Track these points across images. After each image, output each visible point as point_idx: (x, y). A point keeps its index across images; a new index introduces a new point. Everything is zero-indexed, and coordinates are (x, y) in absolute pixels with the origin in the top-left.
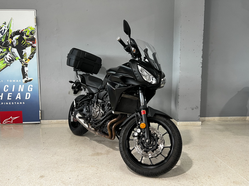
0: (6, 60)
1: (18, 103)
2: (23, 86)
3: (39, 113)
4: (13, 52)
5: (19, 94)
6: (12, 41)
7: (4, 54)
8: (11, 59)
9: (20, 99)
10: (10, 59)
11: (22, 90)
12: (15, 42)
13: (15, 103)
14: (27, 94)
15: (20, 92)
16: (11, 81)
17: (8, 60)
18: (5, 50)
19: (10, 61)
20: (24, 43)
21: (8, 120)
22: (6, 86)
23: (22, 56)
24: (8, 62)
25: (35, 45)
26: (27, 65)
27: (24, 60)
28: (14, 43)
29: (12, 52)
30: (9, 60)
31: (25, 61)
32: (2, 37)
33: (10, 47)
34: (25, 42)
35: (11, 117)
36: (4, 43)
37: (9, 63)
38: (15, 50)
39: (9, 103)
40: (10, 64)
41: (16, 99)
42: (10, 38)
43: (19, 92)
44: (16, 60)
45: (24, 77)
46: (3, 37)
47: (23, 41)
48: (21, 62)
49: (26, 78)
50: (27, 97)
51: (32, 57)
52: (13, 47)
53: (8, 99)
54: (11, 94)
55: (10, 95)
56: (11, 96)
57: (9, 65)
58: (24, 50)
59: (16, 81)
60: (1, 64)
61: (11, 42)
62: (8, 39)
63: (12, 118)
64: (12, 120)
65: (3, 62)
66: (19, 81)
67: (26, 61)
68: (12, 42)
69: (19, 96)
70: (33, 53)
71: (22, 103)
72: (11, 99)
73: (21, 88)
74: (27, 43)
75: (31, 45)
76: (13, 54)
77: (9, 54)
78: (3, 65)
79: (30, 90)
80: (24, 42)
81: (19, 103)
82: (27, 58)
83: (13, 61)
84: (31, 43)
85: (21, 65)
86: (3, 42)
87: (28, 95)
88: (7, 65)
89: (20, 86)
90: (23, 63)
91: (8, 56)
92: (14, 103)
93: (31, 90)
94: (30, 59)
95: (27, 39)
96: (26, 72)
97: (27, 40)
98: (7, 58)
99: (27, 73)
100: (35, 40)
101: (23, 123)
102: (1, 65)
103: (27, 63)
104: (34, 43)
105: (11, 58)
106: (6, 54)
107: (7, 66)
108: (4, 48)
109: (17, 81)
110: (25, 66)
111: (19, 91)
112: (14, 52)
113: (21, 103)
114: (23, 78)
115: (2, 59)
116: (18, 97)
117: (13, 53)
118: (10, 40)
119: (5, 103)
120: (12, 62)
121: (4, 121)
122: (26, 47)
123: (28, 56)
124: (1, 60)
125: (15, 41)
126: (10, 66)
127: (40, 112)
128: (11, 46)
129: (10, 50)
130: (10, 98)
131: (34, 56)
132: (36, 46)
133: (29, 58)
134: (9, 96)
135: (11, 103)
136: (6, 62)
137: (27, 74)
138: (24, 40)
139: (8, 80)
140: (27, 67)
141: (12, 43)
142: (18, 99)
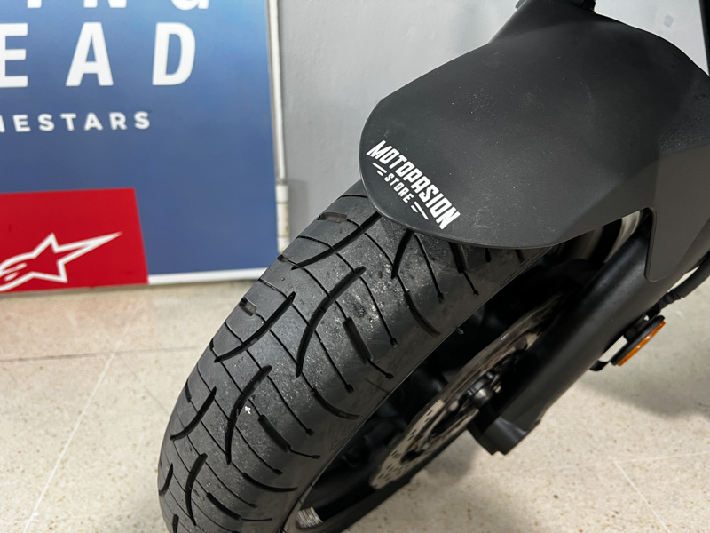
1: (92, 122)
3: (274, 203)
5: (92, 33)
9: (106, 79)
13: (69, 118)
14: (163, 31)
15: (104, 14)
21: (31, 265)
35: (51, 240)
39: (9, 124)
41: (74, 80)
43: (91, 16)
50: (172, 67)
54: (21, 29)
55: (11, 42)
56: (19, 55)
63: (60, 243)
64: (61, 263)
69: (91, 57)
71: (130, 121)
72: (21, 81)
81: (105, 120)
87: (175, 42)
92: (59, 123)
101: (153, 279)
113: (117, 121)
116: (90, 68)
127: (281, 193)
130: (11, 69)
135: (33, 122)
142: (90, 79)
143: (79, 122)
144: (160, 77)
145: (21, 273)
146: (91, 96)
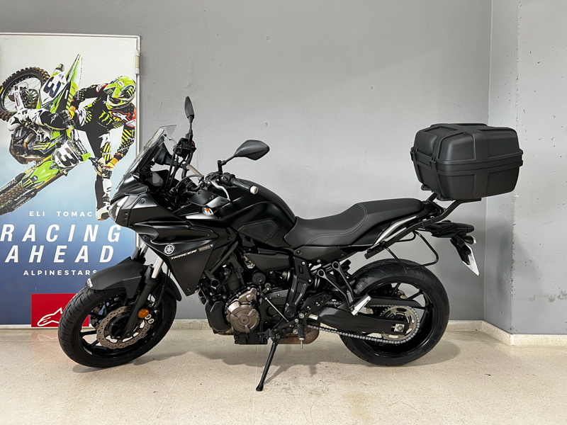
0: (57, 159)
1: (80, 273)
2: (97, 227)
4: (76, 139)
5: (85, 248)
6: (77, 111)
7: (53, 144)
8: (71, 157)
9: (86, 261)
10: (67, 158)
11: (93, 239)
12: (84, 116)
13: (74, 271)
14: (105, 248)
15: (89, 243)
16: (66, 214)
17: (62, 161)
18: (57, 134)
19: (68, 163)
20: (107, 118)
21: (53, 318)
22: (54, 228)
23: (98, 151)
24: (62, 165)
25: (132, 123)
26: (109, 174)
27: (102, 160)
28: (81, 119)
29: (74, 140)
30: (65, 160)
31: (105, 165)
32: (51, 103)
33: (71, 127)
34: (108, 116)
36: (55, 116)
37: (64, 167)
38: (82, 136)
39: (56, 273)
40: (67, 171)
41: (77, 261)
42: (72, 104)
43: (85, 244)
44: (82, 160)
45: (100, 205)
46: (54, 103)
47: (104, 113)
48: (96, 166)
49: (106, 207)
50: (106, 258)
51: (125, 154)
52: (78, 127)
53: (56, 260)
54: (65, 247)
55: (61, 251)
56: (63, 254)
57: (63, 174)
58: (104, 136)
59: (79, 214)
60: (44, 171)
61: (73, 114)
62: (67, 107)
63: (63, 310)
65: (50, 164)
66: (86, 214)
67: (109, 164)
68: (76, 114)
69: (83, 255)
70: (126, 144)
71: (91, 273)
72: (62, 261)
73: (91, 233)
74: (112, 118)
75: (123, 122)
76: (76, 146)
77: (66, 145)
78: (50, 174)
79: (113, 237)
80: (105, 116)
81: (84, 272)
82: (112, 157)
83: (75, 162)
84: (123, 117)
85: (95, 173)
86: (54, 114)
87: (108, 251)
88: (59, 172)
89: (89, 227)
90: (99, 168)
91: (62, 150)
92: (71, 273)
93: (117, 239)
94: (118, 157)
95: (114, 107)
96: (105, 190)
97: (114, 109)
98: (60, 155)
99: (109, 193)
100: (133, 111)
102: (43, 174)
103: (111, 170)
104: (131, 119)
105: (72, 155)
106: (59, 145)
107: (59, 175)
108: (54, 130)
109: (82, 214)
110: (104, 175)
111: (86, 240)
112: (79, 140)
113: (88, 272)
114: (99, 208)
115: (47, 158)
116: (82, 258)
117: (76, 144)
118: (70, 111)
119: (48, 273)
120: (73, 165)
121: (42, 320)
122: (111, 127)
123: (113, 150)
124: (44, 160)
125: (84, 112)
126: (66, 175)
128: (72, 124)
129: (69, 135)
130: (60, 257)
131: (129, 150)
132: (135, 125)
133: (115, 156)
134: (58, 253)
135: (63, 273)
136: (56, 165)
137: (109, 196)
138: (107, 111)
139: (59, 213)
140: (109, 178)
141: (76, 116)
142: (82, 260)
143: (76, 273)
144: (102, 260)
145: (49, 320)
146: (82, 265)
